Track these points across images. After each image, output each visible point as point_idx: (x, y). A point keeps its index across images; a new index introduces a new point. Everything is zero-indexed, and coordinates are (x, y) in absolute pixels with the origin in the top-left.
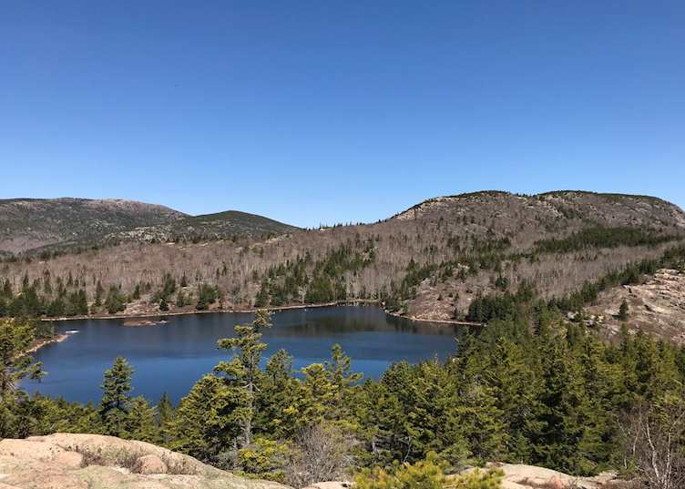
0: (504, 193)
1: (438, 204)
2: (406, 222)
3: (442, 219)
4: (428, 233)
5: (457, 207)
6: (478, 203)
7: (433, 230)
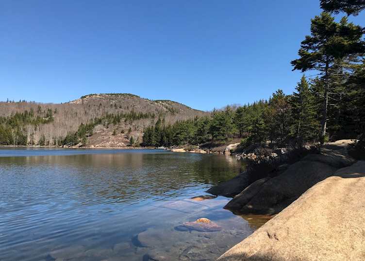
0: (137, 96)
1: (98, 96)
2: (76, 105)
3: (101, 104)
4: (92, 111)
5: (110, 99)
6: (122, 99)
7: (95, 110)
